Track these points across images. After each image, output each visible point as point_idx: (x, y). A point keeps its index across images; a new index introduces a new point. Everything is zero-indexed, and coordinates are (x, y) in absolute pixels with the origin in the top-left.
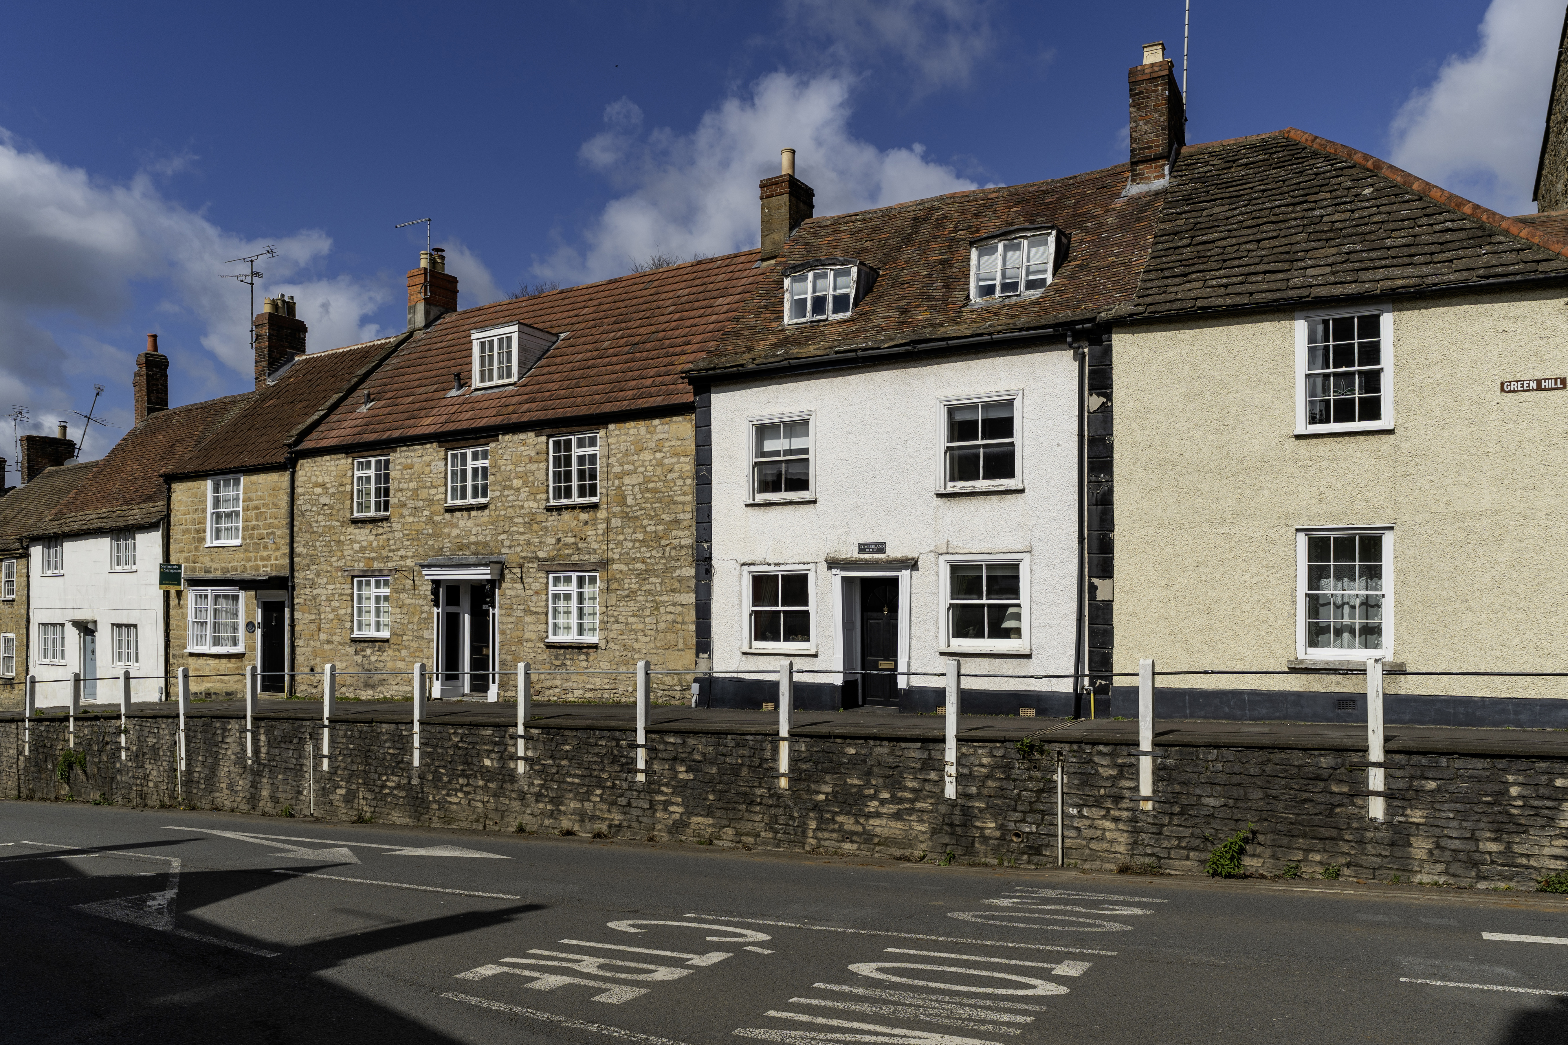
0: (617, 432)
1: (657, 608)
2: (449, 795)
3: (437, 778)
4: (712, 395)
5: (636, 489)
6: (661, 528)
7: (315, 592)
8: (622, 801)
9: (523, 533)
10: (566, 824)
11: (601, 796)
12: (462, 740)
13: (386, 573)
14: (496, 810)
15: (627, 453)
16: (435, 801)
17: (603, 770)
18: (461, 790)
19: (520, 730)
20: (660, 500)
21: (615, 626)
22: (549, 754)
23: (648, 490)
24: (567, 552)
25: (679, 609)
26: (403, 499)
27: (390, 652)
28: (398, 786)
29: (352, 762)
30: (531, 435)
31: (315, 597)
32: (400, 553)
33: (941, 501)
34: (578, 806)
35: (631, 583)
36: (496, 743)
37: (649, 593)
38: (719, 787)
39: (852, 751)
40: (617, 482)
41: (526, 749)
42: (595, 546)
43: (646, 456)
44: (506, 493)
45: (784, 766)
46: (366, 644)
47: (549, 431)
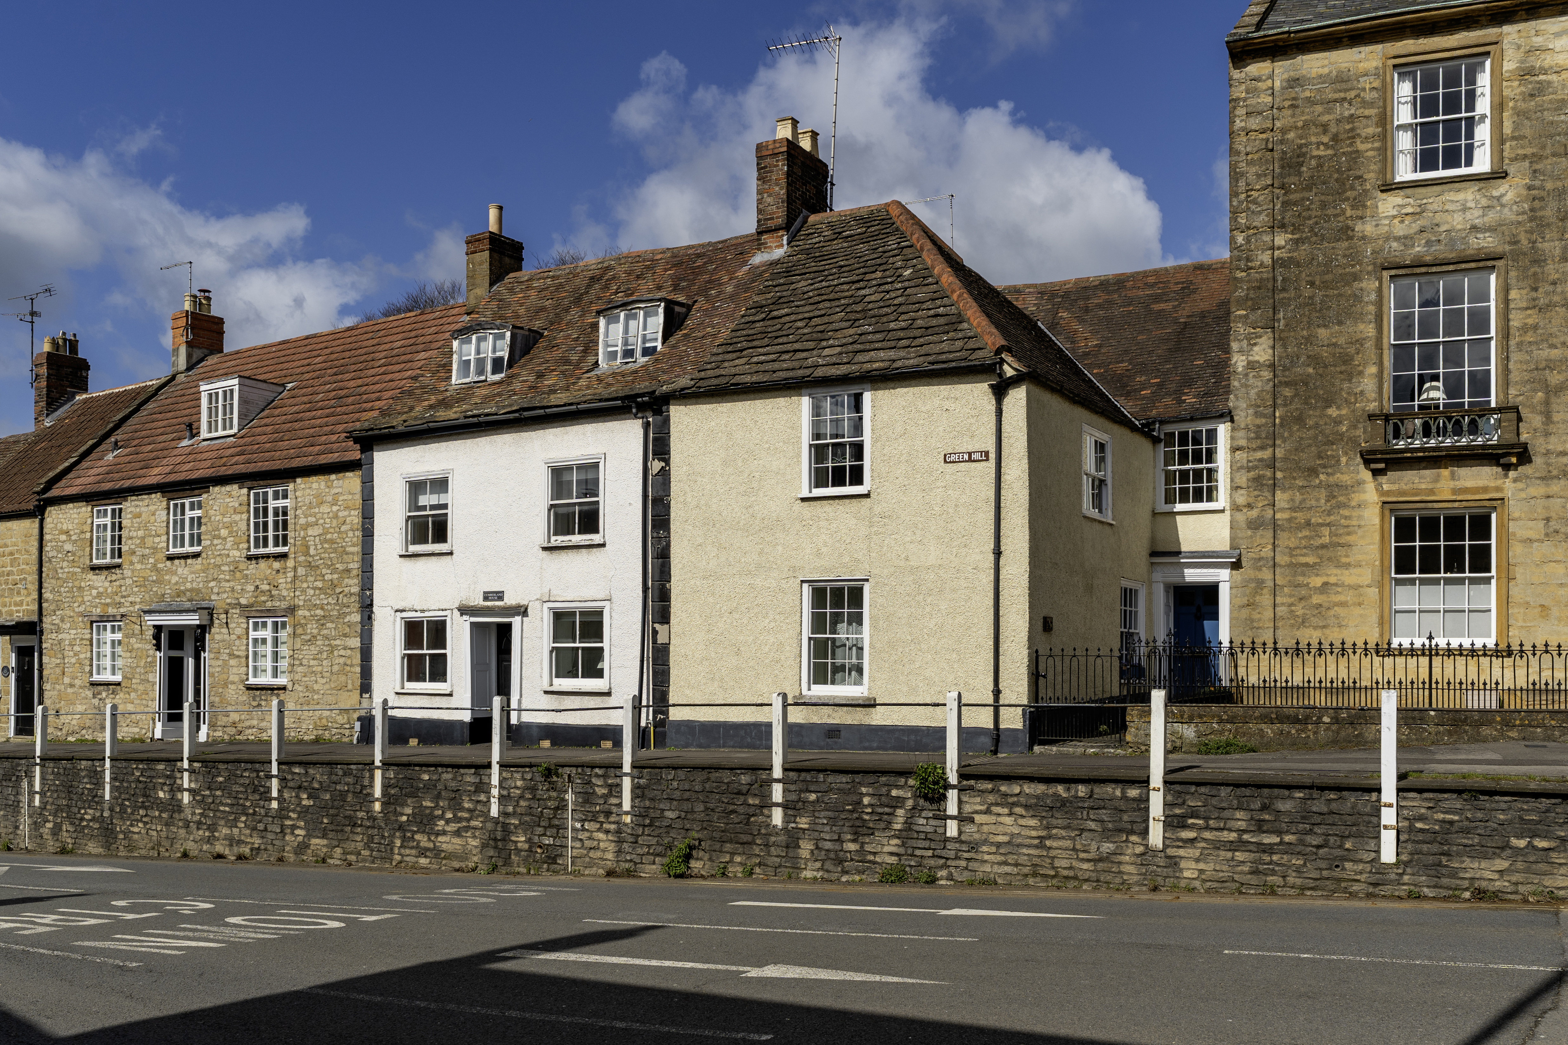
0: (303, 486)
1: (332, 652)
2: (132, 825)
3: (123, 811)
4: (375, 454)
5: (317, 539)
6: (336, 576)
7: (60, 637)
8: (261, 826)
9: (228, 581)
10: (219, 848)
11: (245, 822)
12: (142, 775)
13: (119, 618)
14: (167, 838)
15: (310, 506)
16: (121, 832)
17: (246, 799)
18: (141, 821)
19: (186, 764)
20: (335, 551)
21: (300, 669)
22: (207, 786)
23: (326, 541)
24: (263, 598)
25: (349, 652)
26: (133, 547)
27: (122, 695)
28: (93, 819)
29: (58, 797)
30: (236, 486)
31: (60, 642)
32: (130, 599)
33: (545, 554)
34: (229, 832)
35: (312, 628)
36: (168, 777)
37: (327, 638)
38: (331, 812)
39: (426, 777)
40: (302, 533)
41: (190, 781)
42: (285, 593)
43: (325, 509)
44: (216, 542)
45: (378, 792)
46: (102, 688)
47: (249, 484)
